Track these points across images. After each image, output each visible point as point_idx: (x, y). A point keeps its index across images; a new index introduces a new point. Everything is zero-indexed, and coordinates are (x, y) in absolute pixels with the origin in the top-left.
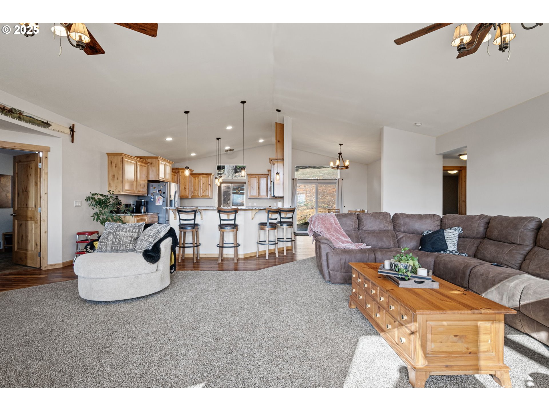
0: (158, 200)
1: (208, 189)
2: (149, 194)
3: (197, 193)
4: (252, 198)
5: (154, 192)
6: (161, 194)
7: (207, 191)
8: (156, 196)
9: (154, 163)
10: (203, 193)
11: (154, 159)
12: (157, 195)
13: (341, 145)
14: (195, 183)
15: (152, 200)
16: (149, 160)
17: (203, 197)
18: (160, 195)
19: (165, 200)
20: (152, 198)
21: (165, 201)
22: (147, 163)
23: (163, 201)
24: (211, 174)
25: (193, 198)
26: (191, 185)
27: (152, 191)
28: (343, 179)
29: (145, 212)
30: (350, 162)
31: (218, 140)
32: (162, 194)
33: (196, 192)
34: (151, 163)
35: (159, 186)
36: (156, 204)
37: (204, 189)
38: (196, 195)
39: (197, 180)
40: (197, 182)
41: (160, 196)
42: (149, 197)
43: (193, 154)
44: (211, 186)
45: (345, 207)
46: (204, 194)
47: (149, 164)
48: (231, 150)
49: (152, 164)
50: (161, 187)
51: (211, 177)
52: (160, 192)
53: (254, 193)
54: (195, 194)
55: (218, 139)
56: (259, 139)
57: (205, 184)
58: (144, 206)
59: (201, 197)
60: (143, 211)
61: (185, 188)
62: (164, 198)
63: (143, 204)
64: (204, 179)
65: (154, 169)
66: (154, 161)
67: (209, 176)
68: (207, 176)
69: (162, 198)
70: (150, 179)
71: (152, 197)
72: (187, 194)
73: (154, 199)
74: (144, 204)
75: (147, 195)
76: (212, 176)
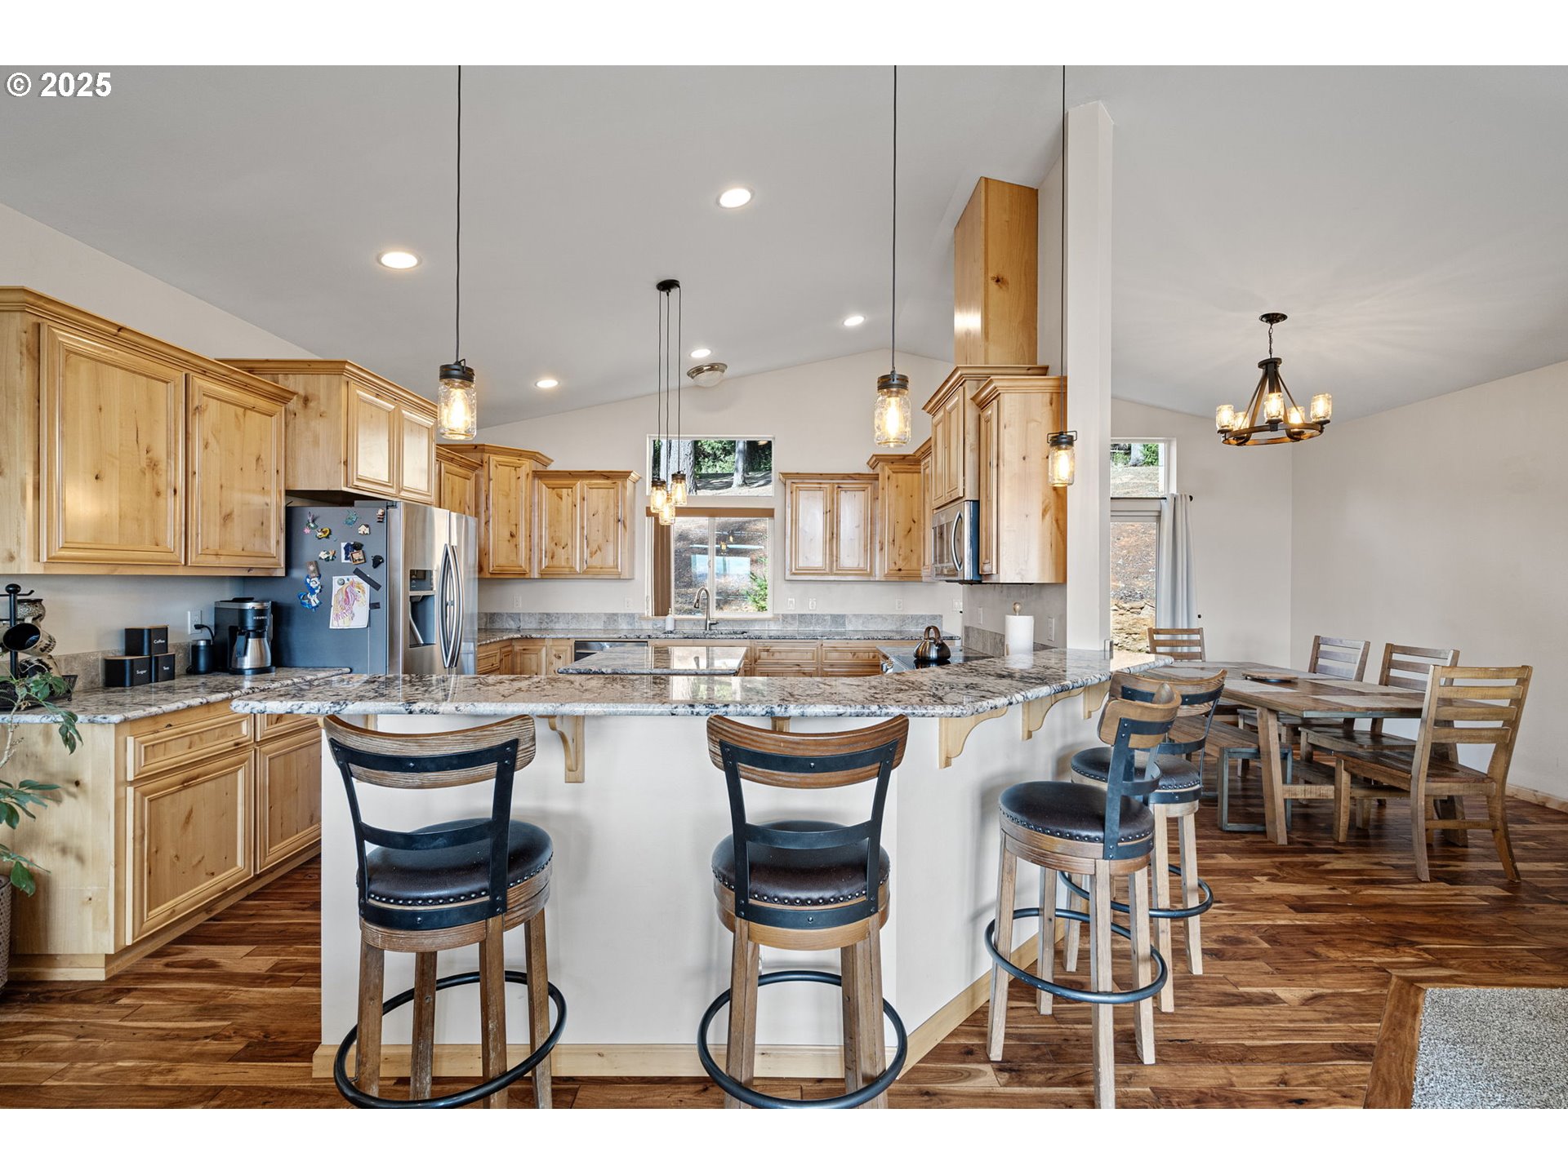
0: (347, 601)
1: (611, 538)
2: (300, 567)
3: (564, 558)
4: (799, 576)
5: (323, 555)
6: (362, 568)
7: (611, 547)
8: (336, 579)
9: (322, 394)
10: (592, 554)
11: (323, 378)
12: (341, 571)
13: (1272, 318)
14: (556, 512)
15: (314, 600)
16: (295, 383)
17: (591, 574)
18: (358, 572)
19: (382, 596)
20: (312, 591)
21: (384, 605)
22: (282, 397)
23: (374, 606)
24: (625, 475)
25: (546, 576)
26: (540, 520)
27: (313, 548)
28: (1191, 498)
29: (259, 671)
30: (1335, 402)
31: (664, 294)
32: (367, 569)
33: (562, 554)
34: (306, 400)
35: (352, 523)
36: (334, 624)
37: (597, 538)
38: (563, 563)
39: (566, 502)
40: (564, 511)
41: (357, 579)
42: (296, 581)
43: (547, 384)
44: (625, 526)
45: (1199, 616)
46: (596, 561)
47: (294, 404)
48: (712, 368)
49: (312, 404)
50: (363, 529)
51: (624, 487)
52: (357, 555)
53: (813, 555)
54: (555, 562)
55: (667, 286)
56: (842, 313)
57: (600, 515)
58: (259, 635)
59: (585, 572)
60: (248, 662)
61: (512, 536)
62: (375, 586)
63: (250, 624)
64: (597, 496)
65: (320, 426)
66: (320, 384)
67: (619, 483)
68: (609, 482)
69: (366, 586)
70: (303, 485)
71: (314, 583)
72: (523, 563)
73: (325, 592)
74: (260, 625)
75: (281, 573)
76: (629, 484)
